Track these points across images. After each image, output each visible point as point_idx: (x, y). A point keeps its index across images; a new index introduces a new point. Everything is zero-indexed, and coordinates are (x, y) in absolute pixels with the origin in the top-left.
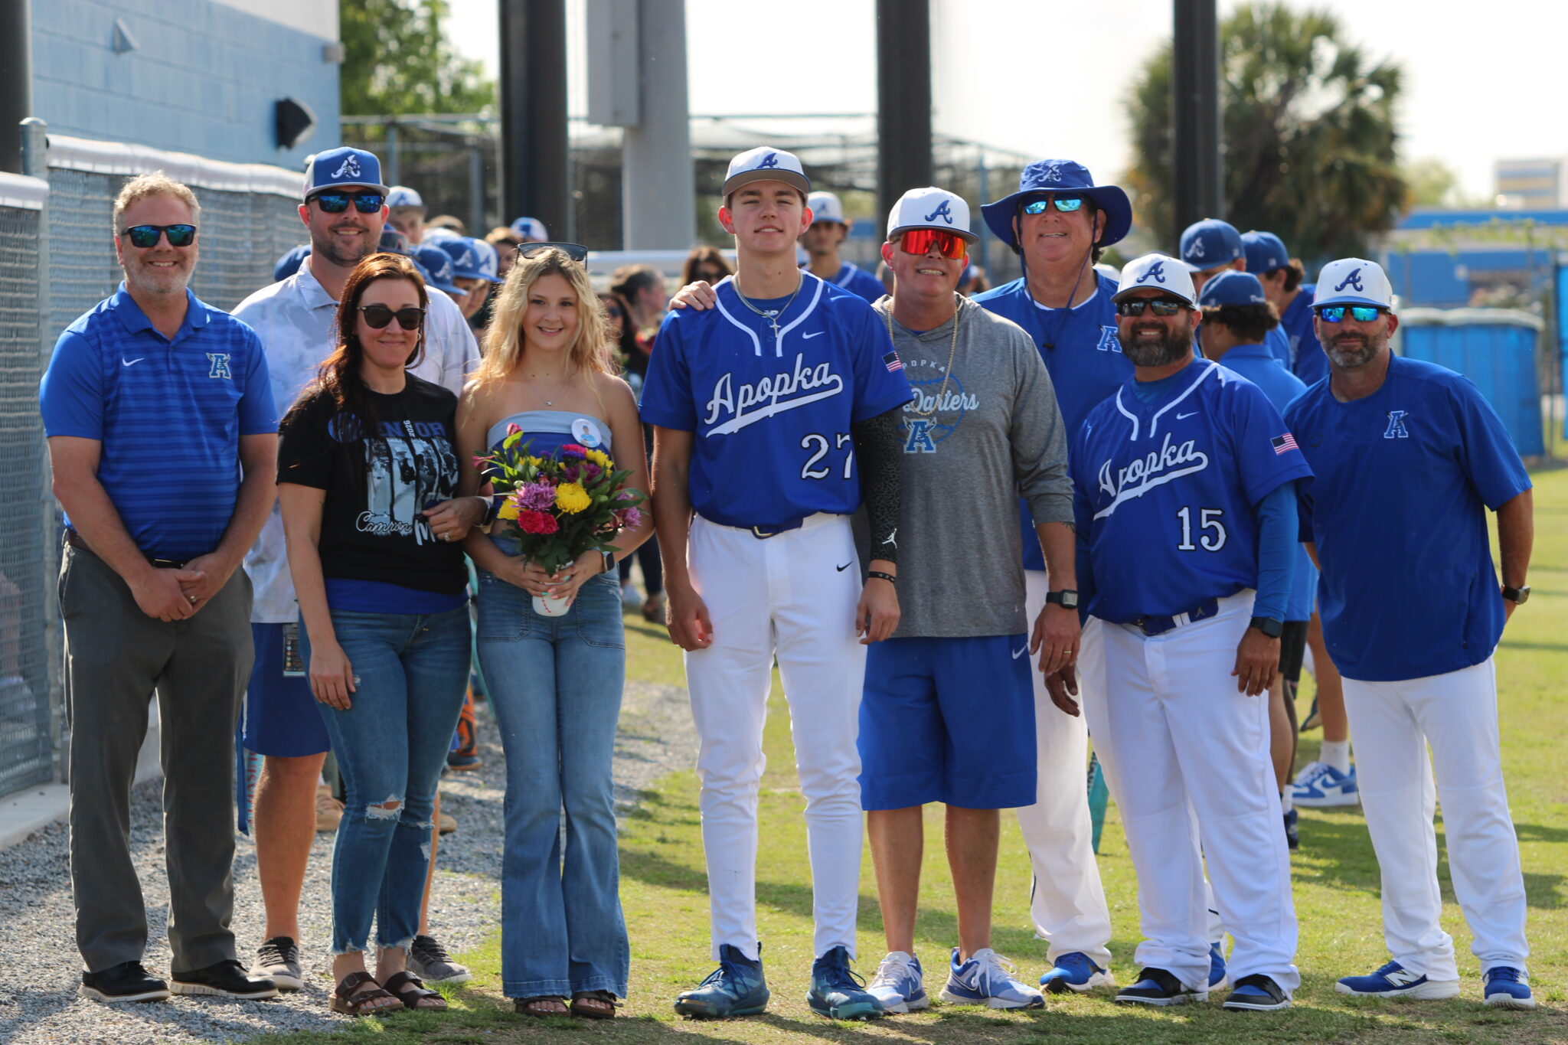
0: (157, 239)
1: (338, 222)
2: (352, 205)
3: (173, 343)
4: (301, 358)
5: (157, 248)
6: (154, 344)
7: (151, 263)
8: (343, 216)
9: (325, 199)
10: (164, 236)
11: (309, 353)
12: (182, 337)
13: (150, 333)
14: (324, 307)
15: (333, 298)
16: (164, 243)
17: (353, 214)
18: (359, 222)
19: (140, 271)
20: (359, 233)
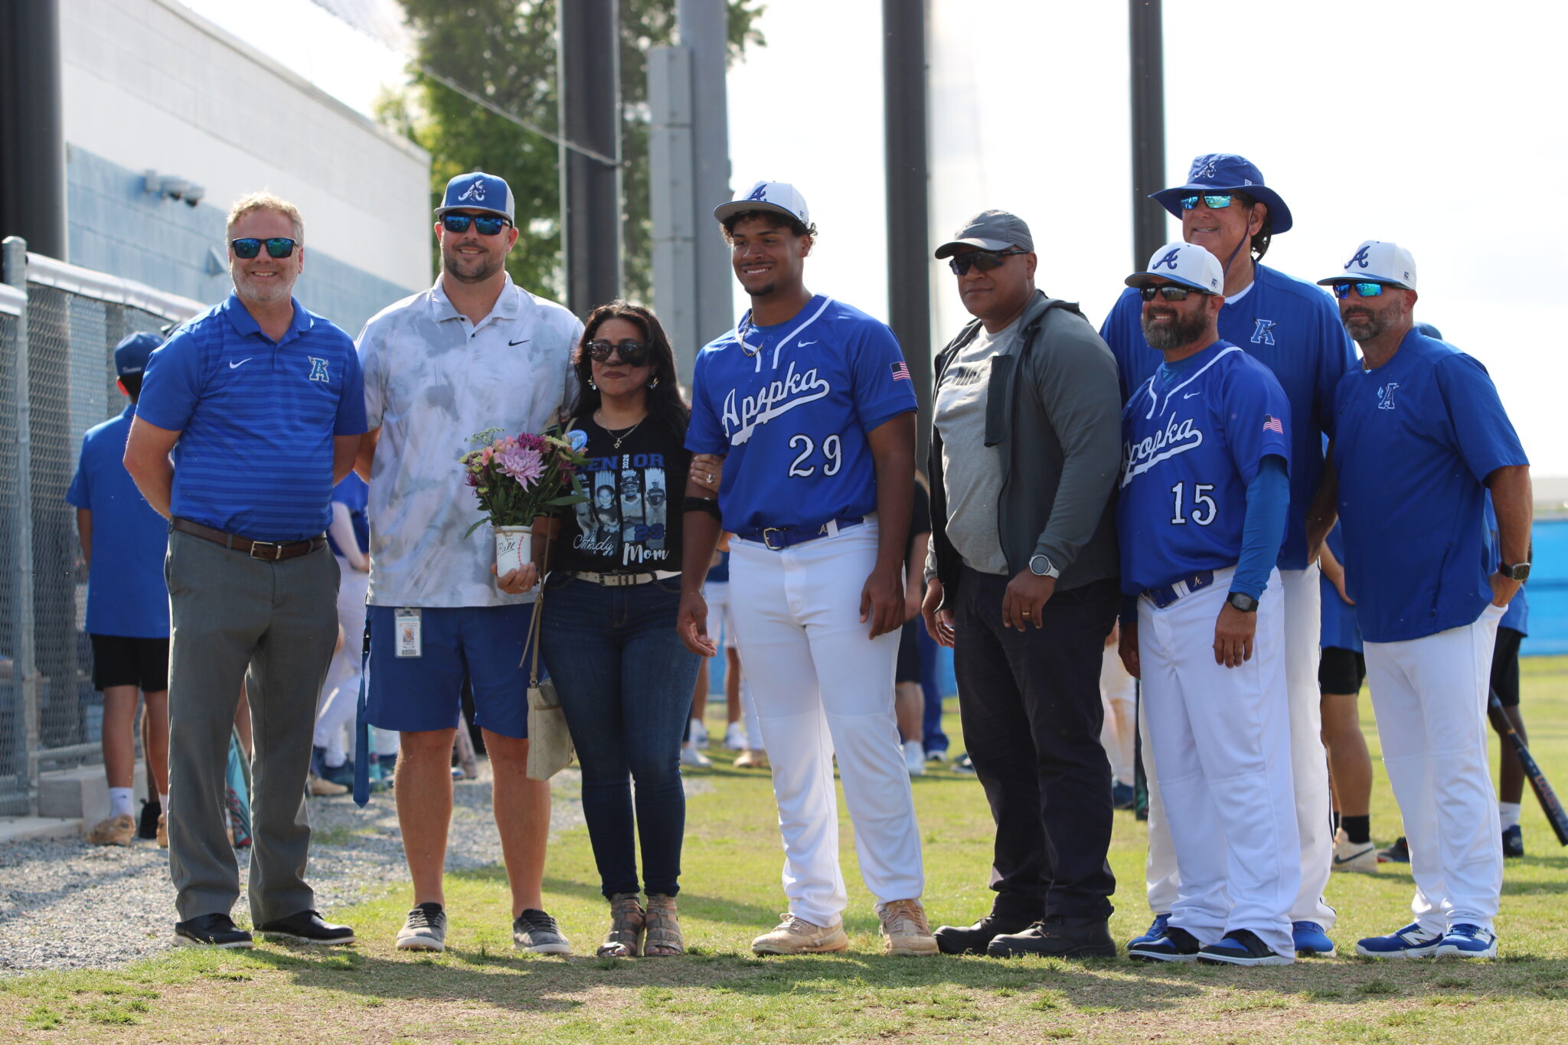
0: (258, 250)
1: (462, 241)
2: (473, 227)
3: (279, 345)
4: (423, 365)
5: (257, 259)
6: (263, 345)
7: (253, 273)
8: (464, 236)
9: (449, 219)
10: (263, 248)
11: (431, 362)
12: (288, 340)
13: (259, 336)
14: (450, 320)
15: (459, 312)
16: (263, 254)
17: (472, 234)
18: (480, 243)
19: (244, 280)
20: (480, 252)
